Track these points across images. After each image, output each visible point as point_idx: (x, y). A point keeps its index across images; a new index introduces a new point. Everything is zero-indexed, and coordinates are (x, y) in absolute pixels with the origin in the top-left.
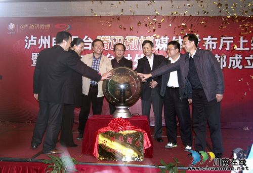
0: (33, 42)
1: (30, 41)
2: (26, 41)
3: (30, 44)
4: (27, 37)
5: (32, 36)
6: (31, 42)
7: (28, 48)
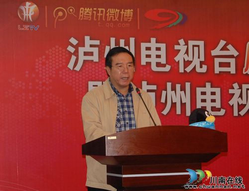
0: (91, 54)
1: (81, 50)
2: (71, 49)
3: (82, 58)
4: (74, 41)
5: (87, 38)
6: (86, 54)
7: (78, 68)
